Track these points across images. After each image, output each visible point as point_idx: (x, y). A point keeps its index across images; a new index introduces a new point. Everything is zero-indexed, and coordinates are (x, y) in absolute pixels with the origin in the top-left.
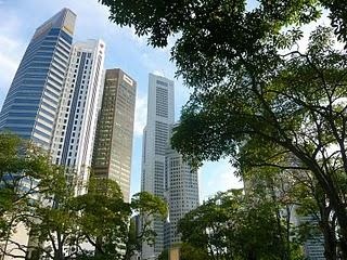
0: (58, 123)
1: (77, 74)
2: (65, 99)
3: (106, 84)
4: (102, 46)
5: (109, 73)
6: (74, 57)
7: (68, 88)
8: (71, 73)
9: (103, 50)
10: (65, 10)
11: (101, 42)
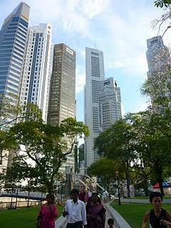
0: (23, 83)
1: (33, 48)
2: (27, 66)
3: (54, 55)
4: (49, 28)
5: (56, 47)
6: (31, 37)
7: (28, 59)
8: (29, 48)
9: (50, 30)
10: (22, 4)
11: (48, 25)
